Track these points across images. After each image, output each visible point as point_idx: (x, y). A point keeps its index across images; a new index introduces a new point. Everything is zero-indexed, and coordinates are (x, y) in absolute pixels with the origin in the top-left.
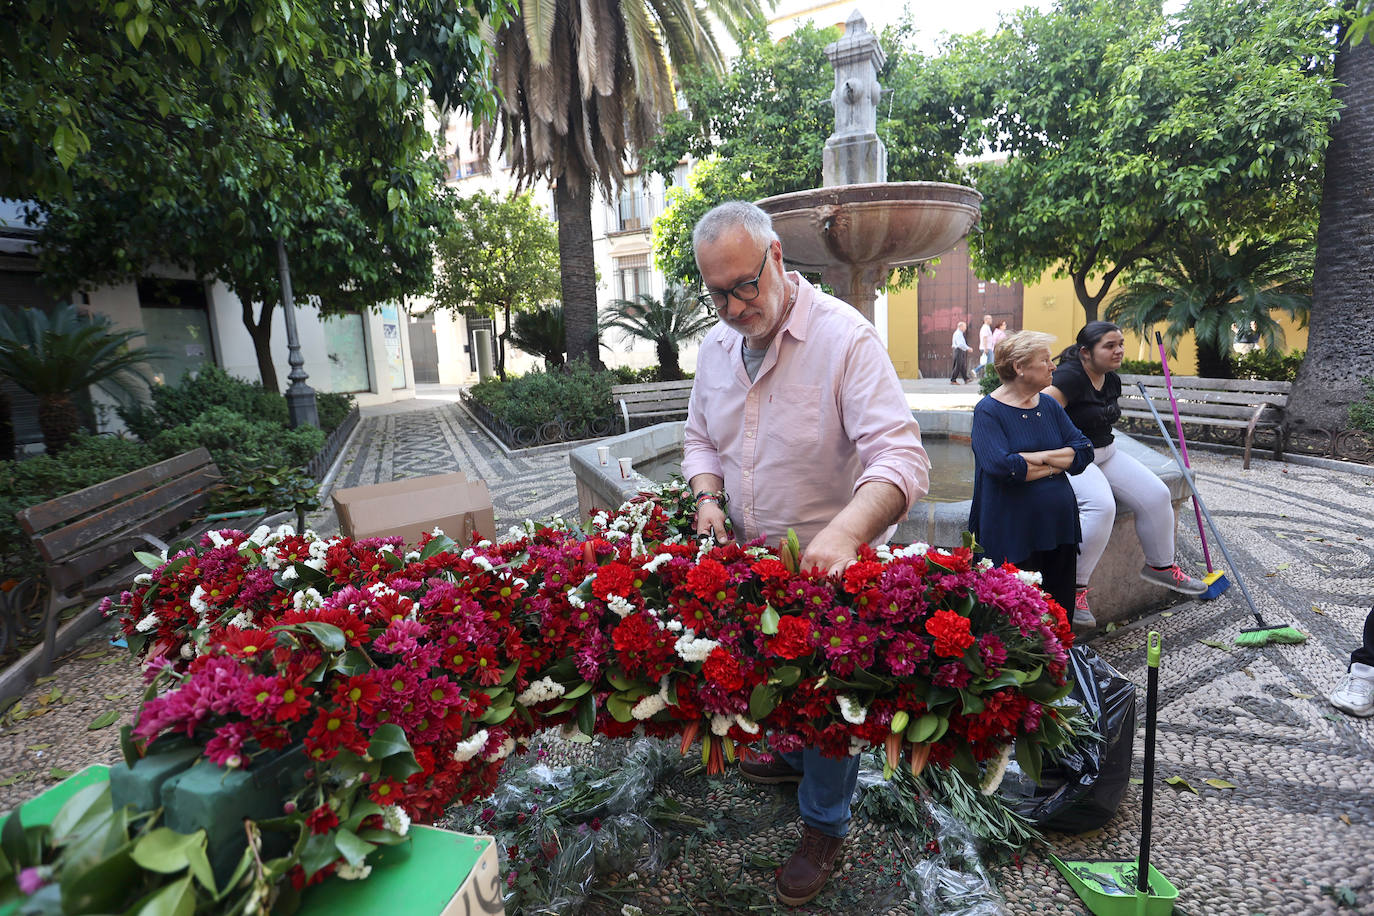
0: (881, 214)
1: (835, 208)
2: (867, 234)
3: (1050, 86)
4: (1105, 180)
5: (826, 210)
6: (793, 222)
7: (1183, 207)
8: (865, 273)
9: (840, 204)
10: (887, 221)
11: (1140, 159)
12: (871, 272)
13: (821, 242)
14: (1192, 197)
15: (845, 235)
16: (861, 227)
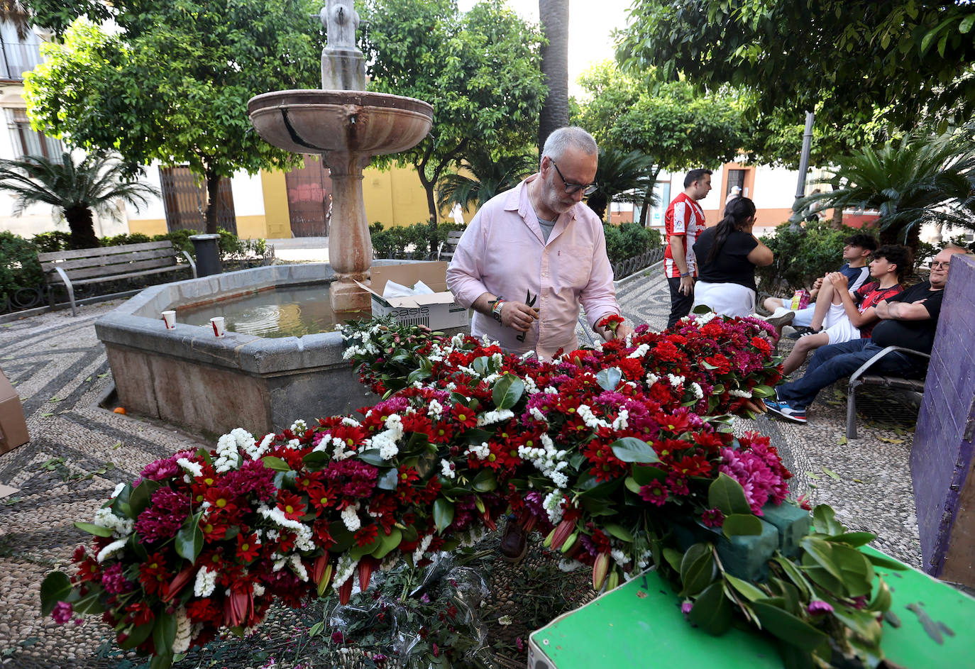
0: (390, 117)
1: (359, 108)
2: (378, 130)
3: (405, 38)
4: (443, 108)
5: (352, 109)
6: (321, 113)
7: (487, 132)
8: (360, 159)
9: (362, 105)
10: (392, 122)
11: (464, 98)
12: (364, 159)
13: (343, 132)
14: (491, 127)
15: (363, 129)
16: (375, 126)
